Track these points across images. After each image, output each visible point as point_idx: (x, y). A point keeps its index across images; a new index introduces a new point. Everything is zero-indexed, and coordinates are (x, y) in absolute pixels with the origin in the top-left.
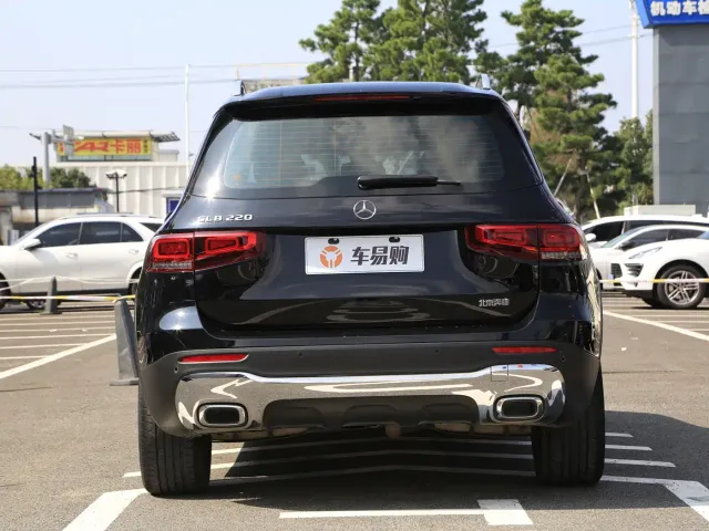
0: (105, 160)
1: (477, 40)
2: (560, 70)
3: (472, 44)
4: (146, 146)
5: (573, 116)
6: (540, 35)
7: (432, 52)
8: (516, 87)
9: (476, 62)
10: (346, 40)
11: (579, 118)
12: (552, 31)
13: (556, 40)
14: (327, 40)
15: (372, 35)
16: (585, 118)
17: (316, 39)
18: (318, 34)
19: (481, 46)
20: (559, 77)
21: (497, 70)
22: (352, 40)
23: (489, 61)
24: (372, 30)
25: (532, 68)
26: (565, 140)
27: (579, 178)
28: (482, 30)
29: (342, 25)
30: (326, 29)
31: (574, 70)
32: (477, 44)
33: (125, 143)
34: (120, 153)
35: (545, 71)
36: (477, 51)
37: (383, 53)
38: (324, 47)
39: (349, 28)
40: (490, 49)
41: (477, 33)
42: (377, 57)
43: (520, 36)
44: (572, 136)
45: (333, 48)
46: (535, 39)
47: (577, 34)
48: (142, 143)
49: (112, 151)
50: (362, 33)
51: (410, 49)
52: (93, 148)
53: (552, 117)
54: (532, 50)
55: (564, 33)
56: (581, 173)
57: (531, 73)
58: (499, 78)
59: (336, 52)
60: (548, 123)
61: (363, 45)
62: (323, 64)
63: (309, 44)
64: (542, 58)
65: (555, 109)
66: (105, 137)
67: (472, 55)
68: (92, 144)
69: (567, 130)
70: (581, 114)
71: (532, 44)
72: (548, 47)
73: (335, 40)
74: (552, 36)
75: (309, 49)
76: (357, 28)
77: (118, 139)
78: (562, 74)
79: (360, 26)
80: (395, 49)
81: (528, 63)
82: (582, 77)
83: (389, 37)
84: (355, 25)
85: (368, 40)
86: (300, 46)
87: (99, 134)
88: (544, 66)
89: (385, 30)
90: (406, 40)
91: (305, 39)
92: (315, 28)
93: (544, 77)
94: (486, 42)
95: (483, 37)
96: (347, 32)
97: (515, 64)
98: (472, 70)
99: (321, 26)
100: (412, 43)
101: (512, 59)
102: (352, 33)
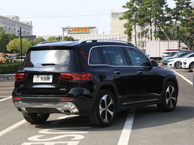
0: (79, 34)
1: (165, 5)
2: (186, 12)
3: (164, 6)
4: (88, 30)
5: (189, 23)
6: (181, 3)
7: (154, 8)
8: (176, 16)
9: (165, 10)
10: (133, 5)
11: (190, 23)
12: (184, 2)
13: (185, 4)
14: (129, 6)
15: (140, 4)
16: (192, 23)
17: (126, 5)
18: (126, 4)
19: (166, 6)
20: (185, 13)
21: (171, 12)
22: (135, 6)
23: (168, 10)
24: (140, 3)
25: (179, 11)
26: (187, 29)
27: (190, 38)
28: (167, 2)
29: (132, 2)
30: (128, 3)
31: (189, 12)
32: (165, 6)
33: (83, 29)
34: (82, 32)
35: (182, 12)
36: (165, 7)
37: (142, 8)
38: (128, 7)
39: (134, 2)
40: (169, 7)
41: (165, 3)
42: (141, 10)
43: (176, 3)
44: (189, 28)
45: (130, 7)
46: (180, 4)
47: (191, 3)
48: (88, 29)
49: (80, 31)
50: (137, 4)
51: (149, 7)
52: (76, 31)
53: (184, 23)
54: (179, 7)
55: (187, 2)
56: (191, 37)
57: (179, 13)
58: (171, 14)
59: (131, 8)
60: (183, 25)
61: (137, 7)
62: (128, 12)
63: (124, 7)
64: (182, 9)
65: (184, 21)
66: (79, 28)
67: (164, 8)
68: (76, 29)
69: (187, 27)
70: (191, 22)
71: (179, 5)
72: (183, 6)
73: (131, 6)
74: (184, 3)
75: (124, 8)
76: (136, 3)
77: (82, 28)
78: (186, 13)
79: (137, 2)
80: (145, 8)
81: (178, 10)
82: (191, 14)
83: (144, 5)
84: (135, 2)
85: (139, 5)
86: (122, 7)
87: (77, 27)
88: (182, 11)
89: (143, 3)
90: (148, 5)
91: (123, 6)
92: (126, 3)
93: (182, 14)
94: (168, 5)
95: (167, 4)
96: (134, 4)
97: (175, 10)
98: (164, 12)
99: (127, 2)
100: (149, 6)
101: (174, 9)
102: (135, 4)
